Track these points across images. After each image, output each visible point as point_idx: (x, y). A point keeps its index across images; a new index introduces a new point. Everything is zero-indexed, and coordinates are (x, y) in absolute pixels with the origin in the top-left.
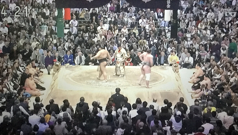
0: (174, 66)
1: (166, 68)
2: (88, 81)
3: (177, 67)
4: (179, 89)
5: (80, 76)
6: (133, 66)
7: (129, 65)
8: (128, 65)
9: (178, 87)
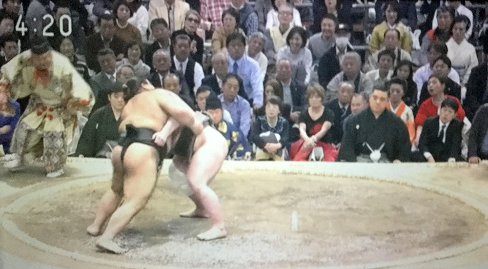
5: (64, 210)
7: (317, 159)
8: (313, 156)
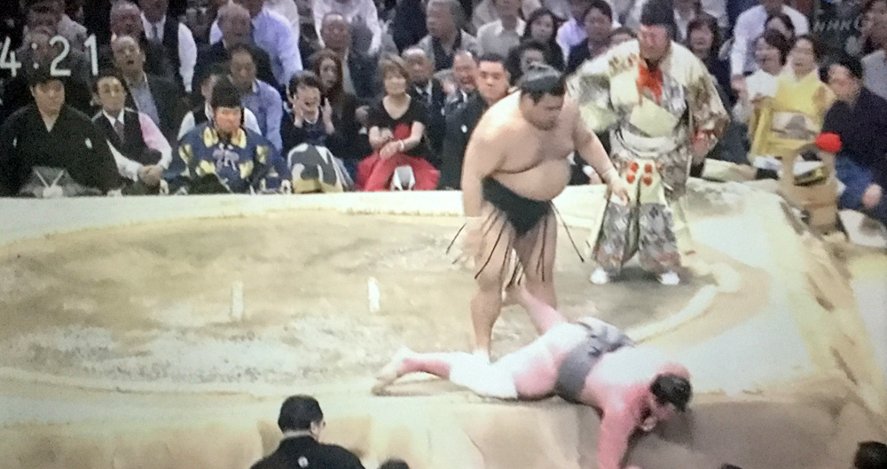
0: (790, 181)
1: (724, 195)
2: (42, 339)
3: (817, 187)
4: (841, 374)
6: (440, 187)
9: (833, 362)
